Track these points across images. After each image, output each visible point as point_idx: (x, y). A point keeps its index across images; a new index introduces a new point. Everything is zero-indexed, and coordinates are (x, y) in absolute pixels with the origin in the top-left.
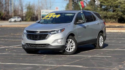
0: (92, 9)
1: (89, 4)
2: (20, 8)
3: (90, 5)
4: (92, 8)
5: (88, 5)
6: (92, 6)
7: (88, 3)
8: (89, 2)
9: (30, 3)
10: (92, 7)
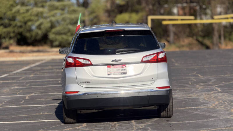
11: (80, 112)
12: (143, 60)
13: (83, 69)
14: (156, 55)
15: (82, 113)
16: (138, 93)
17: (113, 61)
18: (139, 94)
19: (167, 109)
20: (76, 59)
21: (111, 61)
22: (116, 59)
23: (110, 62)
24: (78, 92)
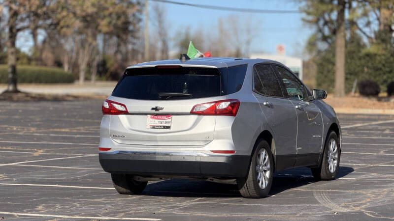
0: (384, 52)
1: (376, 38)
2: (159, 45)
3: (379, 41)
4: (386, 49)
5: (374, 41)
6: (386, 45)
7: (373, 35)
8: (375, 33)
9: (188, 28)
10: (384, 46)
11: (139, 179)
12: (194, 111)
13: (118, 117)
14: (213, 104)
15: (140, 181)
16: (182, 157)
17: (153, 109)
18: (184, 158)
19: (245, 184)
20: (112, 104)
21: (151, 108)
22: (156, 107)
23: (149, 110)
24: (110, 149)
